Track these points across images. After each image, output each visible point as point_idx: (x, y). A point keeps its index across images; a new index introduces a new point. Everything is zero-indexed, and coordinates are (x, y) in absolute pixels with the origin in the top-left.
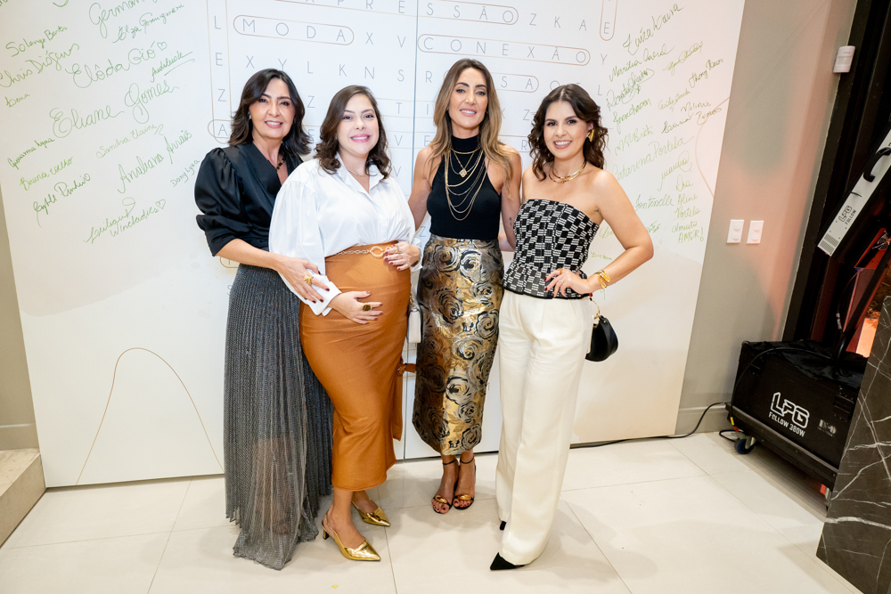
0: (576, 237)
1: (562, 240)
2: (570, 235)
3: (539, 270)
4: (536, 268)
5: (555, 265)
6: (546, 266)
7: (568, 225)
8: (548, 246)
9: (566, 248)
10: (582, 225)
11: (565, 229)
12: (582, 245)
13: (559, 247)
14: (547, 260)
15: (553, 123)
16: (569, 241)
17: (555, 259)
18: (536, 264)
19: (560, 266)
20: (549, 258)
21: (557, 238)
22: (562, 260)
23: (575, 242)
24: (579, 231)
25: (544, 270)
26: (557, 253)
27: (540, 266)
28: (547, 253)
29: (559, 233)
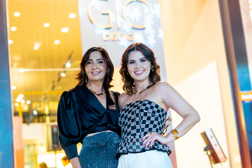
0: (152, 116)
1: (145, 118)
2: (149, 115)
3: (135, 137)
4: (132, 137)
5: (143, 133)
6: (138, 134)
7: (147, 109)
8: (138, 123)
9: (148, 122)
10: (155, 109)
11: (145, 111)
12: (157, 120)
13: (144, 122)
14: (138, 131)
15: (133, 62)
16: (149, 118)
17: (143, 130)
18: (132, 135)
19: (146, 133)
20: (139, 129)
21: (142, 117)
22: (146, 130)
23: (153, 119)
24: (154, 112)
25: (137, 137)
26: (143, 126)
27: (134, 135)
28: (138, 127)
29: (142, 114)
